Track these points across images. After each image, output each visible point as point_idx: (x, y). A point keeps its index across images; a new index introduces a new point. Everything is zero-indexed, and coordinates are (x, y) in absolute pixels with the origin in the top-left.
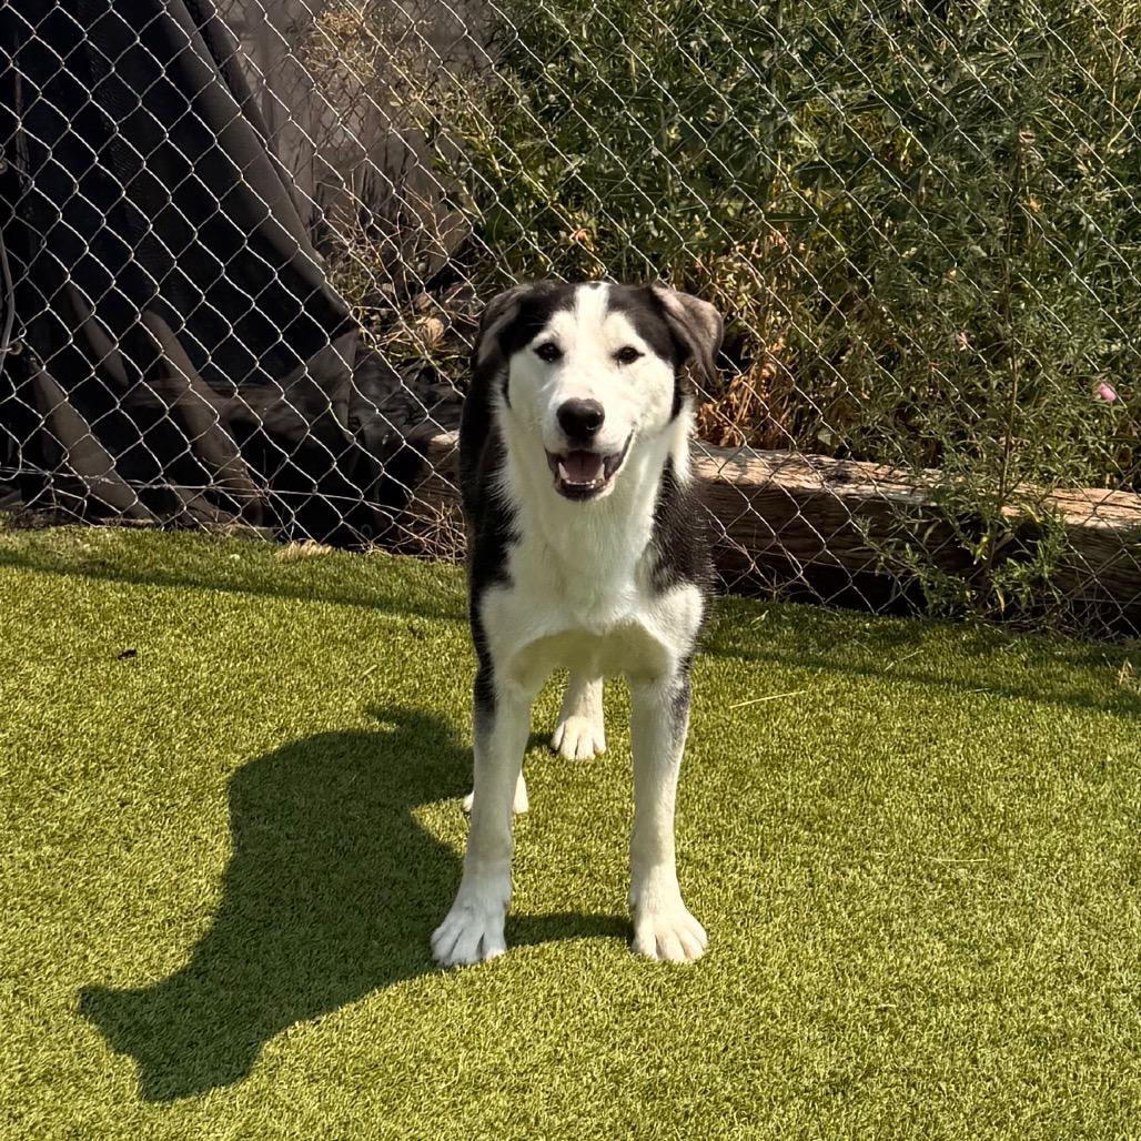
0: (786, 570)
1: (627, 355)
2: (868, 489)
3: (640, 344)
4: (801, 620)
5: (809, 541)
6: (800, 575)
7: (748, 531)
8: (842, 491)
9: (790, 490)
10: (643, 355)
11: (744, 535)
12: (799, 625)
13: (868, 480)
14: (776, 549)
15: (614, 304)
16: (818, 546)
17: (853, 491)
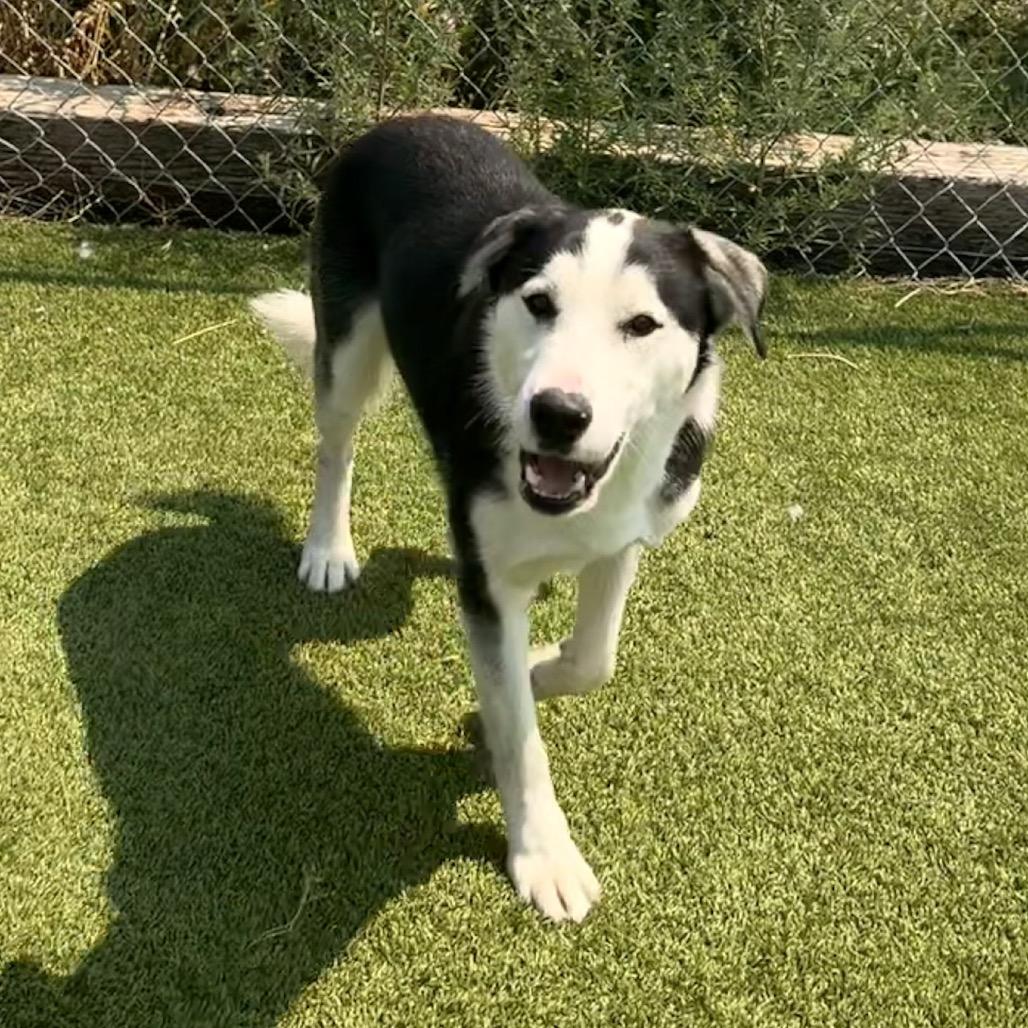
0: (175, 198)
1: (641, 326)
2: (247, 121)
3: (659, 311)
4: (204, 246)
5: (194, 170)
6: (188, 201)
7: (137, 163)
8: (223, 124)
9: (175, 125)
10: (660, 326)
11: (131, 168)
12: (202, 251)
13: (244, 112)
14: (164, 179)
15: (636, 255)
16: (205, 175)
17: (232, 124)
